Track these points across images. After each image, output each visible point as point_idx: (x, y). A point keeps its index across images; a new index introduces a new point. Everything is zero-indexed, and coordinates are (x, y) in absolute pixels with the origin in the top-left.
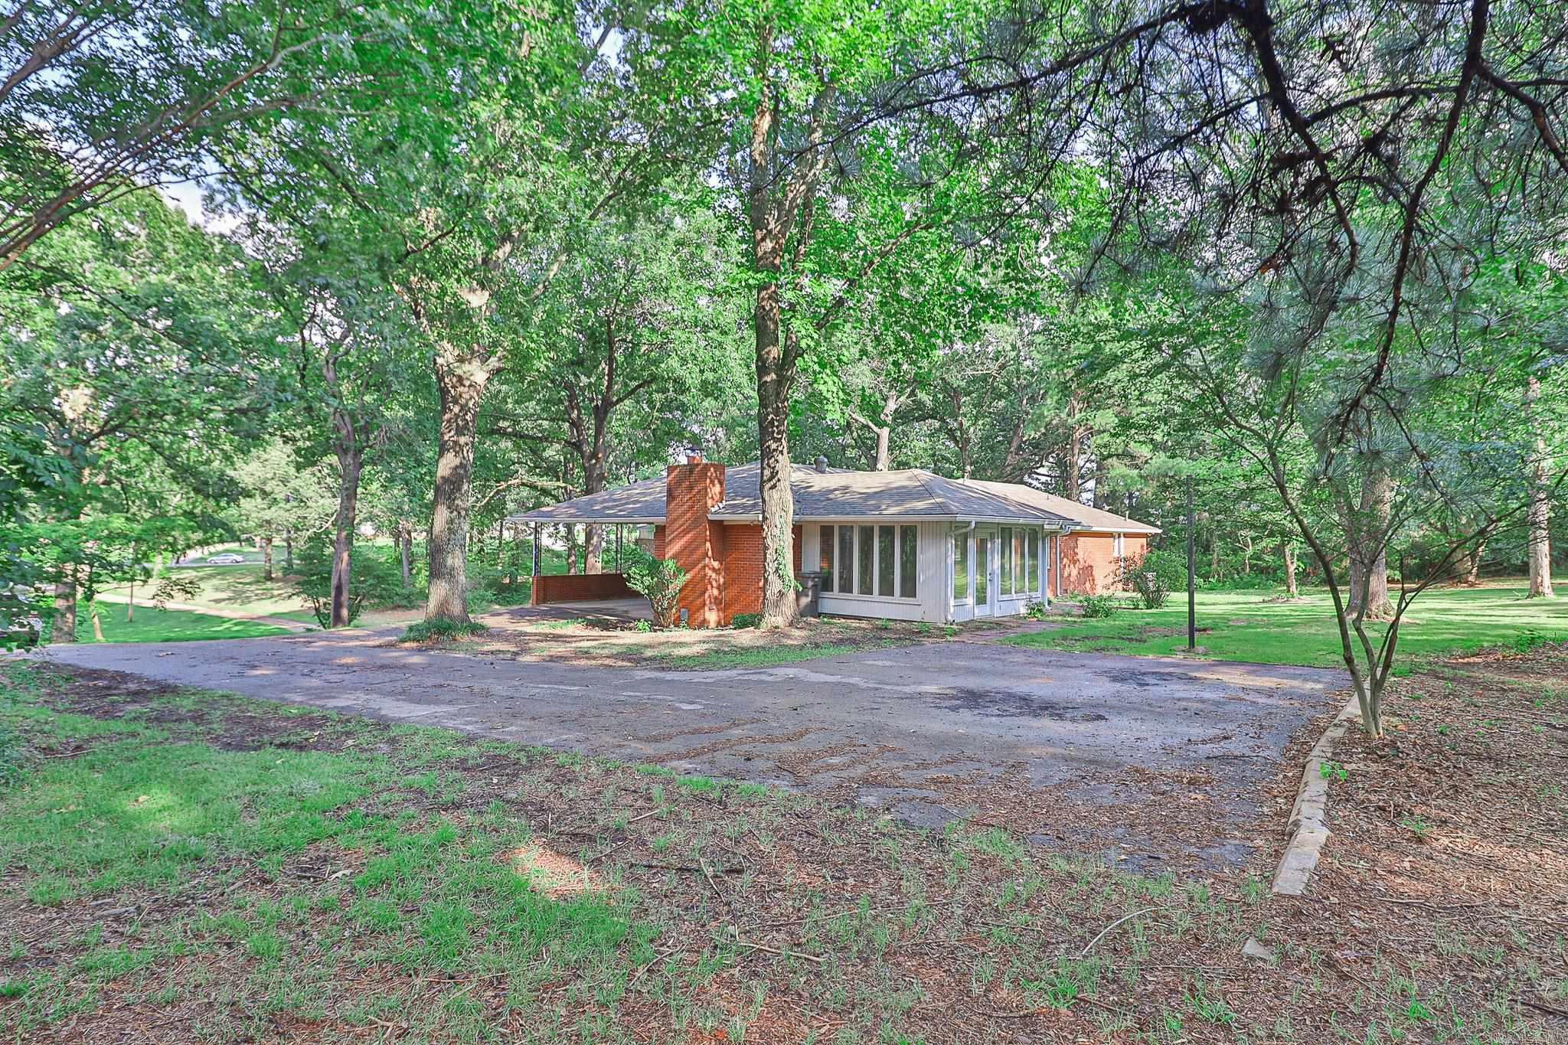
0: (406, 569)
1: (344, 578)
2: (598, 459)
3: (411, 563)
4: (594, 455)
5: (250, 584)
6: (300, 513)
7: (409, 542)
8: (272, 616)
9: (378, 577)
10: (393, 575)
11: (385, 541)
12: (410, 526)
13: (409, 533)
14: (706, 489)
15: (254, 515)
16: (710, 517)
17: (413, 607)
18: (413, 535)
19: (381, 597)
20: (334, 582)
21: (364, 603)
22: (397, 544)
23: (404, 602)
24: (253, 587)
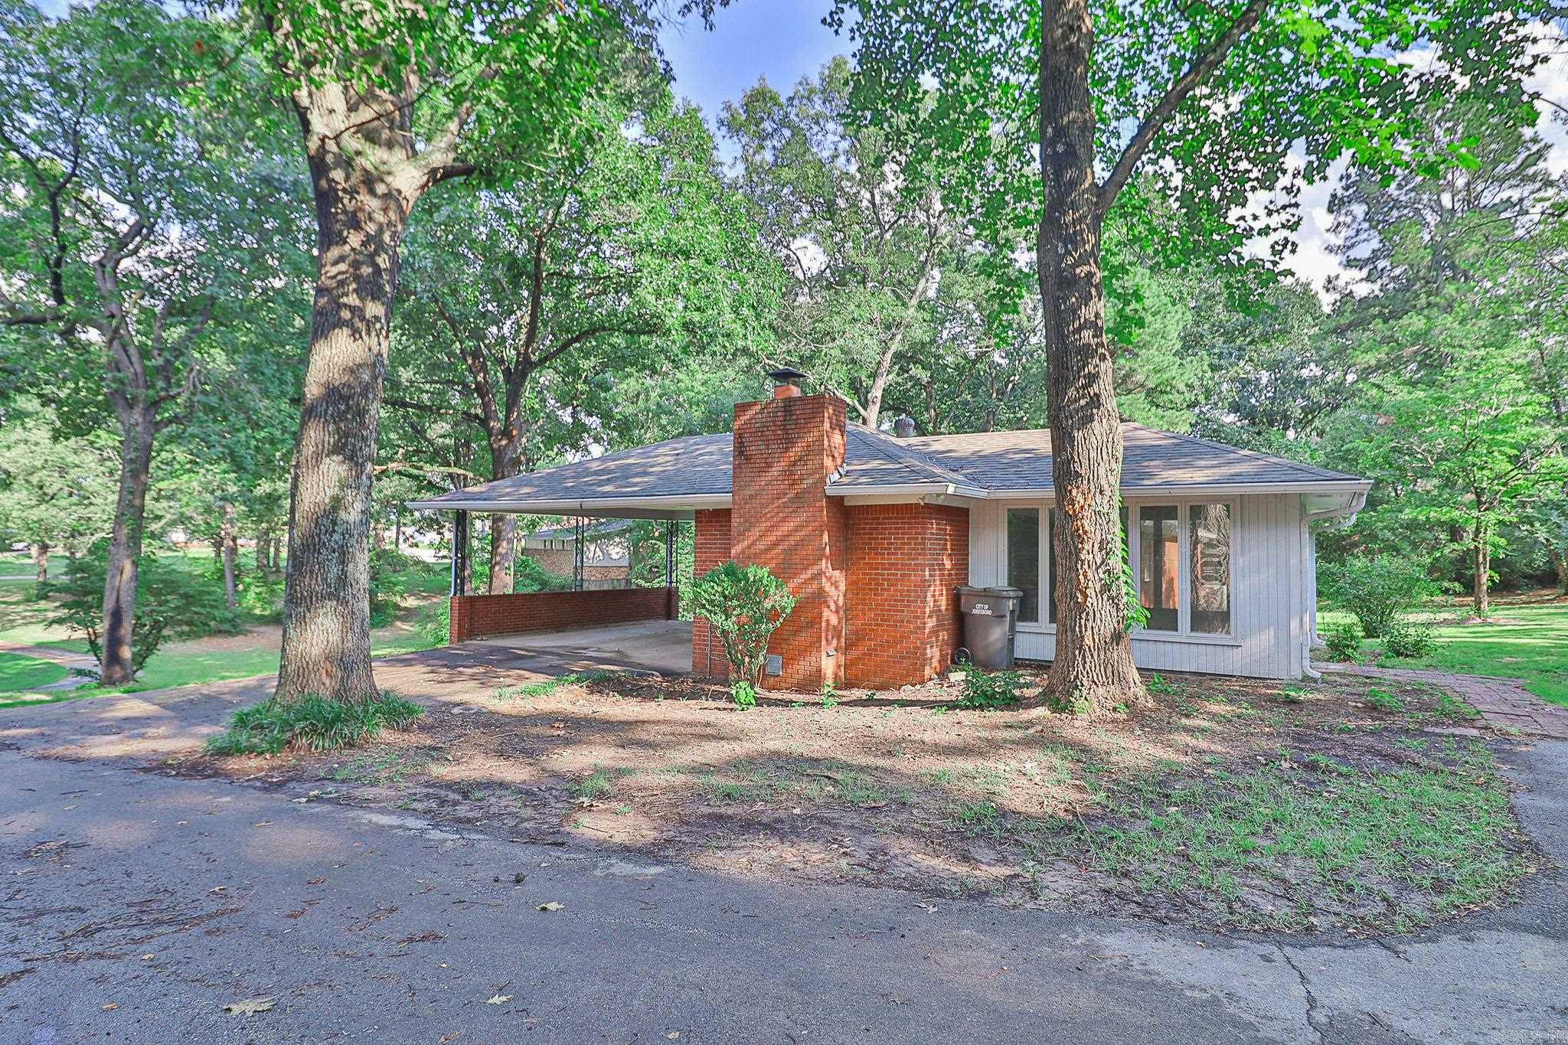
0: (230, 584)
1: (126, 599)
2: (511, 438)
3: (236, 577)
4: (506, 433)
5: (17, 603)
6: (82, 511)
7: (233, 551)
8: (41, 646)
9: (186, 596)
10: (209, 593)
11: (202, 550)
12: (234, 531)
13: (234, 539)
14: (820, 440)
15: (15, 514)
16: (830, 491)
17: (239, 633)
18: (239, 542)
19: (190, 623)
20: (109, 604)
21: (165, 632)
22: (218, 555)
23: (226, 627)
24: (21, 608)
